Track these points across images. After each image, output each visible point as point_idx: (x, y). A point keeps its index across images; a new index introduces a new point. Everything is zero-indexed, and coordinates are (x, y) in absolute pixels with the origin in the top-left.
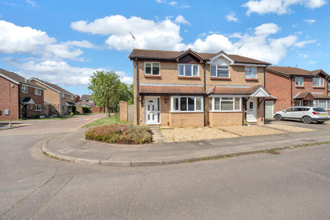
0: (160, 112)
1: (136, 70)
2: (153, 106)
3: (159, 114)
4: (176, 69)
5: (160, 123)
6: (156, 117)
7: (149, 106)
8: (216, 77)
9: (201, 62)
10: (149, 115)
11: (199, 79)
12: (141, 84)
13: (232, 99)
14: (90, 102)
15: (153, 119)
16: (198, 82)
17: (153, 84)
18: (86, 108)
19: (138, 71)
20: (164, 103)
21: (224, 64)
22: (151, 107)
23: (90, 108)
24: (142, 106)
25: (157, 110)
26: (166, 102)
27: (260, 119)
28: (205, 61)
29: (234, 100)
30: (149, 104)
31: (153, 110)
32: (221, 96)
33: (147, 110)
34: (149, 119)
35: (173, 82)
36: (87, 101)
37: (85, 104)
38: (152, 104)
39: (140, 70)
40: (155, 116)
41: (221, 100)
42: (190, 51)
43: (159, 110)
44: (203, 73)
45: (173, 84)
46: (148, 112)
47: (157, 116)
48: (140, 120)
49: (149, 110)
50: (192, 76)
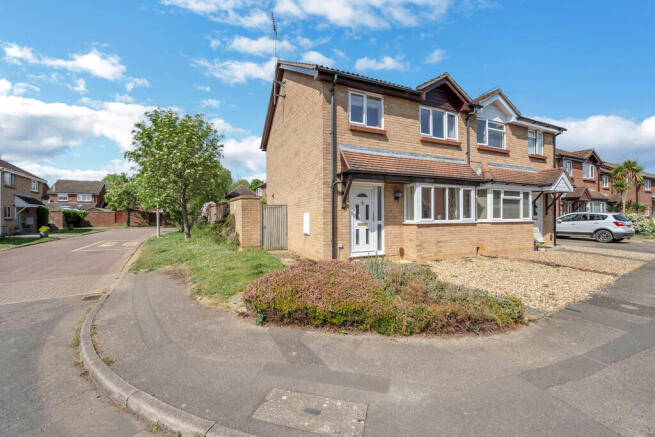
0: (382, 222)
1: (331, 106)
2: (367, 207)
3: (379, 228)
4: (415, 118)
5: (381, 253)
6: (373, 236)
7: (357, 207)
8: (487, 144)
9: (465, 107)
10: (357, 230)
11: (457, 146)
12: (341, 148)
13: (518, 194)
14: (80, 198)
15: (367, 242)
16: (456, 154)
17: (369, 149)
18: (75, 214)
19: (335, 111)
20: (392, 199)
21: (498, 120)
22: (362, 210)
23: (85, 215)
24: (344, 208)
25: (376, 218)
26: (397, 198)
27: (548, 236)
28: (472, 107)
29: (521, 196)
30: (359, 201)
31: (367, 218)
32: (502, 188)
33: (353, 219)
34: (357, 242)
35: (410, 150)
36: (73, 196)
37: (66, 204)
38: (366, 201)
39: (339, 109)
40: (370, 234)
41: (502, 196)
42: (447, 79)
43: (379, 218)
44: (465, 134)
45: (412, 154)
46: (355, 223)
47: (376, 233)
48: (340, 245)
49: (357, 218)
50: (446, 137)
